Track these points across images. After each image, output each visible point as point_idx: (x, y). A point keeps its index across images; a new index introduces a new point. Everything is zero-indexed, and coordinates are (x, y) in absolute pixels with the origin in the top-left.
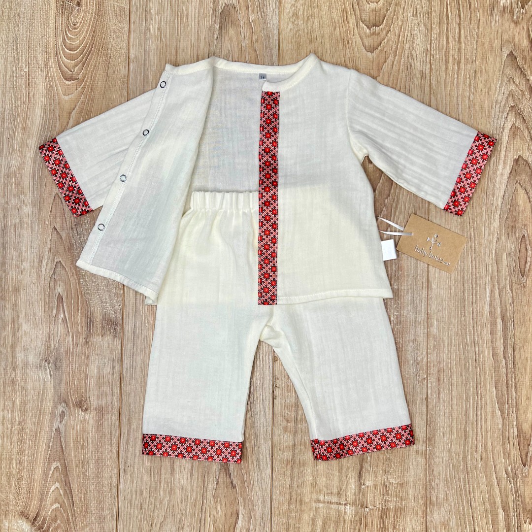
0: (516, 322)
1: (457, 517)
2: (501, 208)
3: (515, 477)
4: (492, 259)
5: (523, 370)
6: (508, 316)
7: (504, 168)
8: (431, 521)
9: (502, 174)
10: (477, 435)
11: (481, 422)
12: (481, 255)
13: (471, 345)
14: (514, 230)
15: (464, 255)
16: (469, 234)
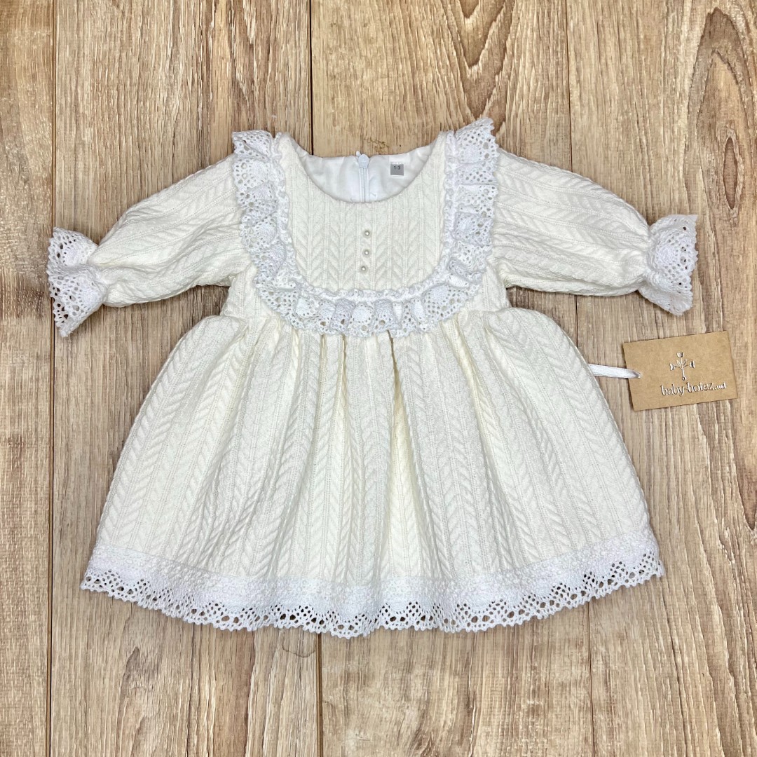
0: (724, 285)
1: (641, 622)
2: (689, 96)
3: (736, 547)
4: (679, 180)
5: (742, 365)
6: (711, 274)
7: (691, 29)
8: (597, 632)
9: (688, 40)
10: (669, 479)
11: (675, 455)
12: (659, 175)
13: (651, 327)
14: (713, 131)
15: (632, 175)
16: (638, 140)
